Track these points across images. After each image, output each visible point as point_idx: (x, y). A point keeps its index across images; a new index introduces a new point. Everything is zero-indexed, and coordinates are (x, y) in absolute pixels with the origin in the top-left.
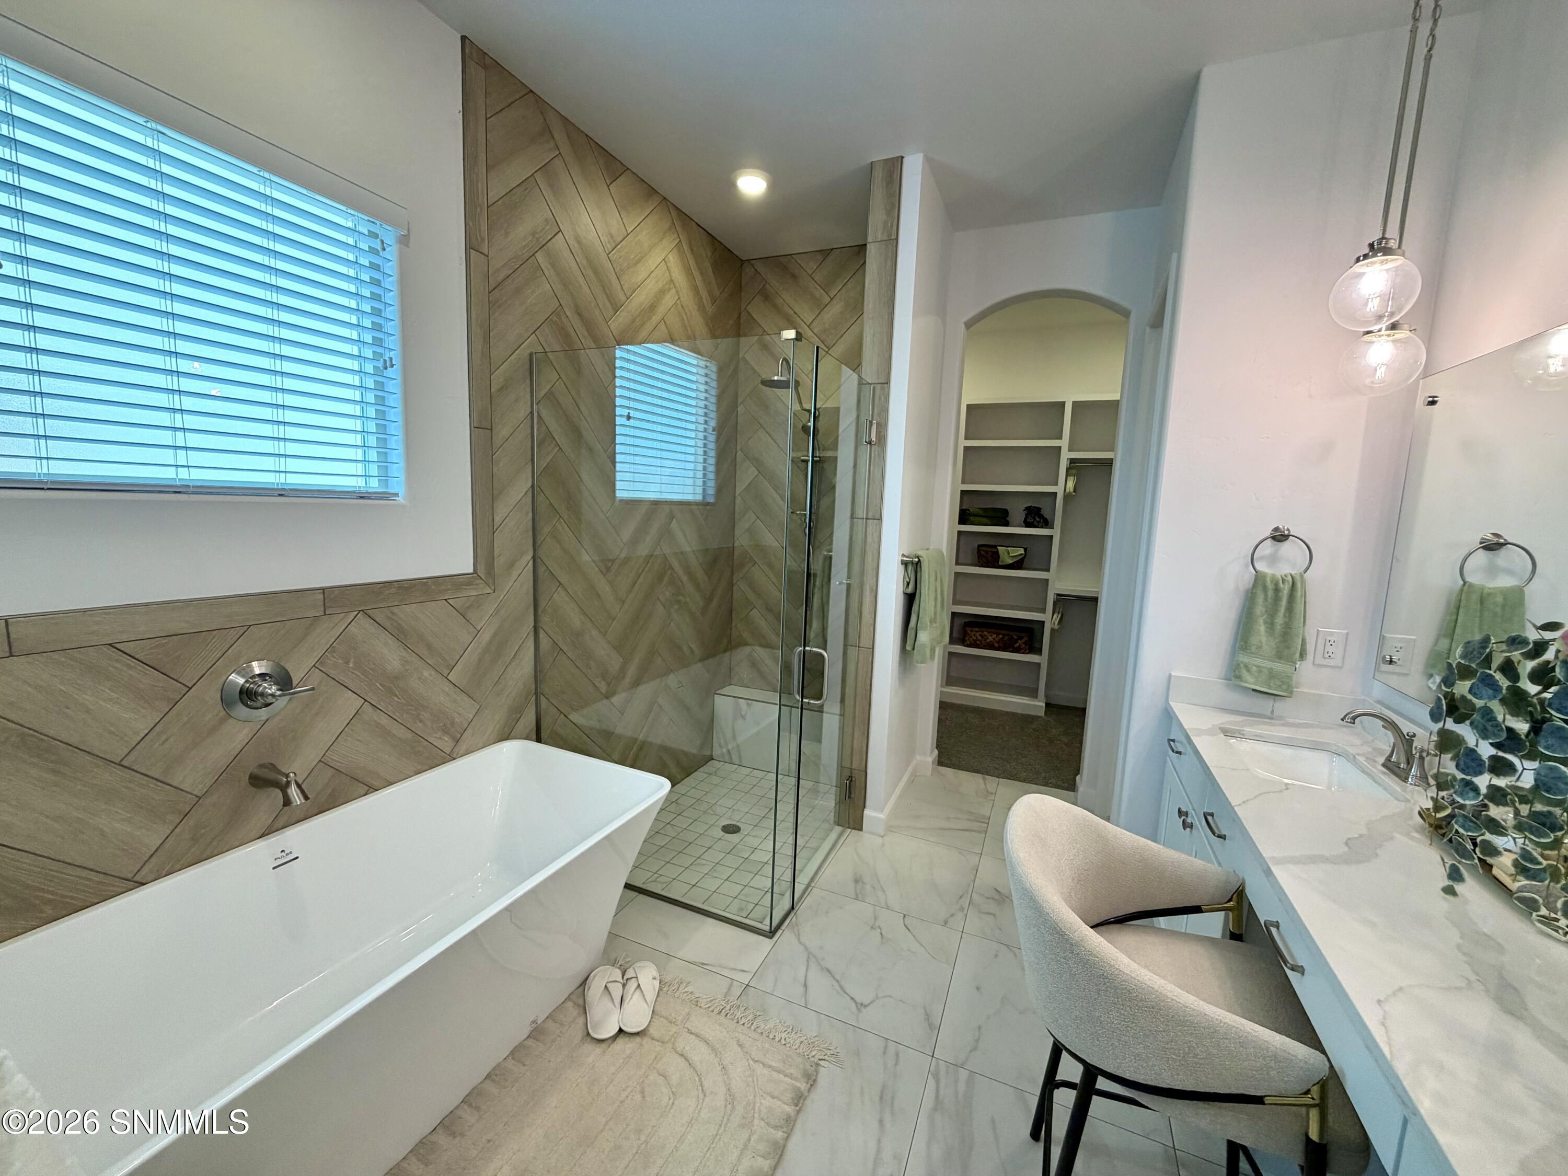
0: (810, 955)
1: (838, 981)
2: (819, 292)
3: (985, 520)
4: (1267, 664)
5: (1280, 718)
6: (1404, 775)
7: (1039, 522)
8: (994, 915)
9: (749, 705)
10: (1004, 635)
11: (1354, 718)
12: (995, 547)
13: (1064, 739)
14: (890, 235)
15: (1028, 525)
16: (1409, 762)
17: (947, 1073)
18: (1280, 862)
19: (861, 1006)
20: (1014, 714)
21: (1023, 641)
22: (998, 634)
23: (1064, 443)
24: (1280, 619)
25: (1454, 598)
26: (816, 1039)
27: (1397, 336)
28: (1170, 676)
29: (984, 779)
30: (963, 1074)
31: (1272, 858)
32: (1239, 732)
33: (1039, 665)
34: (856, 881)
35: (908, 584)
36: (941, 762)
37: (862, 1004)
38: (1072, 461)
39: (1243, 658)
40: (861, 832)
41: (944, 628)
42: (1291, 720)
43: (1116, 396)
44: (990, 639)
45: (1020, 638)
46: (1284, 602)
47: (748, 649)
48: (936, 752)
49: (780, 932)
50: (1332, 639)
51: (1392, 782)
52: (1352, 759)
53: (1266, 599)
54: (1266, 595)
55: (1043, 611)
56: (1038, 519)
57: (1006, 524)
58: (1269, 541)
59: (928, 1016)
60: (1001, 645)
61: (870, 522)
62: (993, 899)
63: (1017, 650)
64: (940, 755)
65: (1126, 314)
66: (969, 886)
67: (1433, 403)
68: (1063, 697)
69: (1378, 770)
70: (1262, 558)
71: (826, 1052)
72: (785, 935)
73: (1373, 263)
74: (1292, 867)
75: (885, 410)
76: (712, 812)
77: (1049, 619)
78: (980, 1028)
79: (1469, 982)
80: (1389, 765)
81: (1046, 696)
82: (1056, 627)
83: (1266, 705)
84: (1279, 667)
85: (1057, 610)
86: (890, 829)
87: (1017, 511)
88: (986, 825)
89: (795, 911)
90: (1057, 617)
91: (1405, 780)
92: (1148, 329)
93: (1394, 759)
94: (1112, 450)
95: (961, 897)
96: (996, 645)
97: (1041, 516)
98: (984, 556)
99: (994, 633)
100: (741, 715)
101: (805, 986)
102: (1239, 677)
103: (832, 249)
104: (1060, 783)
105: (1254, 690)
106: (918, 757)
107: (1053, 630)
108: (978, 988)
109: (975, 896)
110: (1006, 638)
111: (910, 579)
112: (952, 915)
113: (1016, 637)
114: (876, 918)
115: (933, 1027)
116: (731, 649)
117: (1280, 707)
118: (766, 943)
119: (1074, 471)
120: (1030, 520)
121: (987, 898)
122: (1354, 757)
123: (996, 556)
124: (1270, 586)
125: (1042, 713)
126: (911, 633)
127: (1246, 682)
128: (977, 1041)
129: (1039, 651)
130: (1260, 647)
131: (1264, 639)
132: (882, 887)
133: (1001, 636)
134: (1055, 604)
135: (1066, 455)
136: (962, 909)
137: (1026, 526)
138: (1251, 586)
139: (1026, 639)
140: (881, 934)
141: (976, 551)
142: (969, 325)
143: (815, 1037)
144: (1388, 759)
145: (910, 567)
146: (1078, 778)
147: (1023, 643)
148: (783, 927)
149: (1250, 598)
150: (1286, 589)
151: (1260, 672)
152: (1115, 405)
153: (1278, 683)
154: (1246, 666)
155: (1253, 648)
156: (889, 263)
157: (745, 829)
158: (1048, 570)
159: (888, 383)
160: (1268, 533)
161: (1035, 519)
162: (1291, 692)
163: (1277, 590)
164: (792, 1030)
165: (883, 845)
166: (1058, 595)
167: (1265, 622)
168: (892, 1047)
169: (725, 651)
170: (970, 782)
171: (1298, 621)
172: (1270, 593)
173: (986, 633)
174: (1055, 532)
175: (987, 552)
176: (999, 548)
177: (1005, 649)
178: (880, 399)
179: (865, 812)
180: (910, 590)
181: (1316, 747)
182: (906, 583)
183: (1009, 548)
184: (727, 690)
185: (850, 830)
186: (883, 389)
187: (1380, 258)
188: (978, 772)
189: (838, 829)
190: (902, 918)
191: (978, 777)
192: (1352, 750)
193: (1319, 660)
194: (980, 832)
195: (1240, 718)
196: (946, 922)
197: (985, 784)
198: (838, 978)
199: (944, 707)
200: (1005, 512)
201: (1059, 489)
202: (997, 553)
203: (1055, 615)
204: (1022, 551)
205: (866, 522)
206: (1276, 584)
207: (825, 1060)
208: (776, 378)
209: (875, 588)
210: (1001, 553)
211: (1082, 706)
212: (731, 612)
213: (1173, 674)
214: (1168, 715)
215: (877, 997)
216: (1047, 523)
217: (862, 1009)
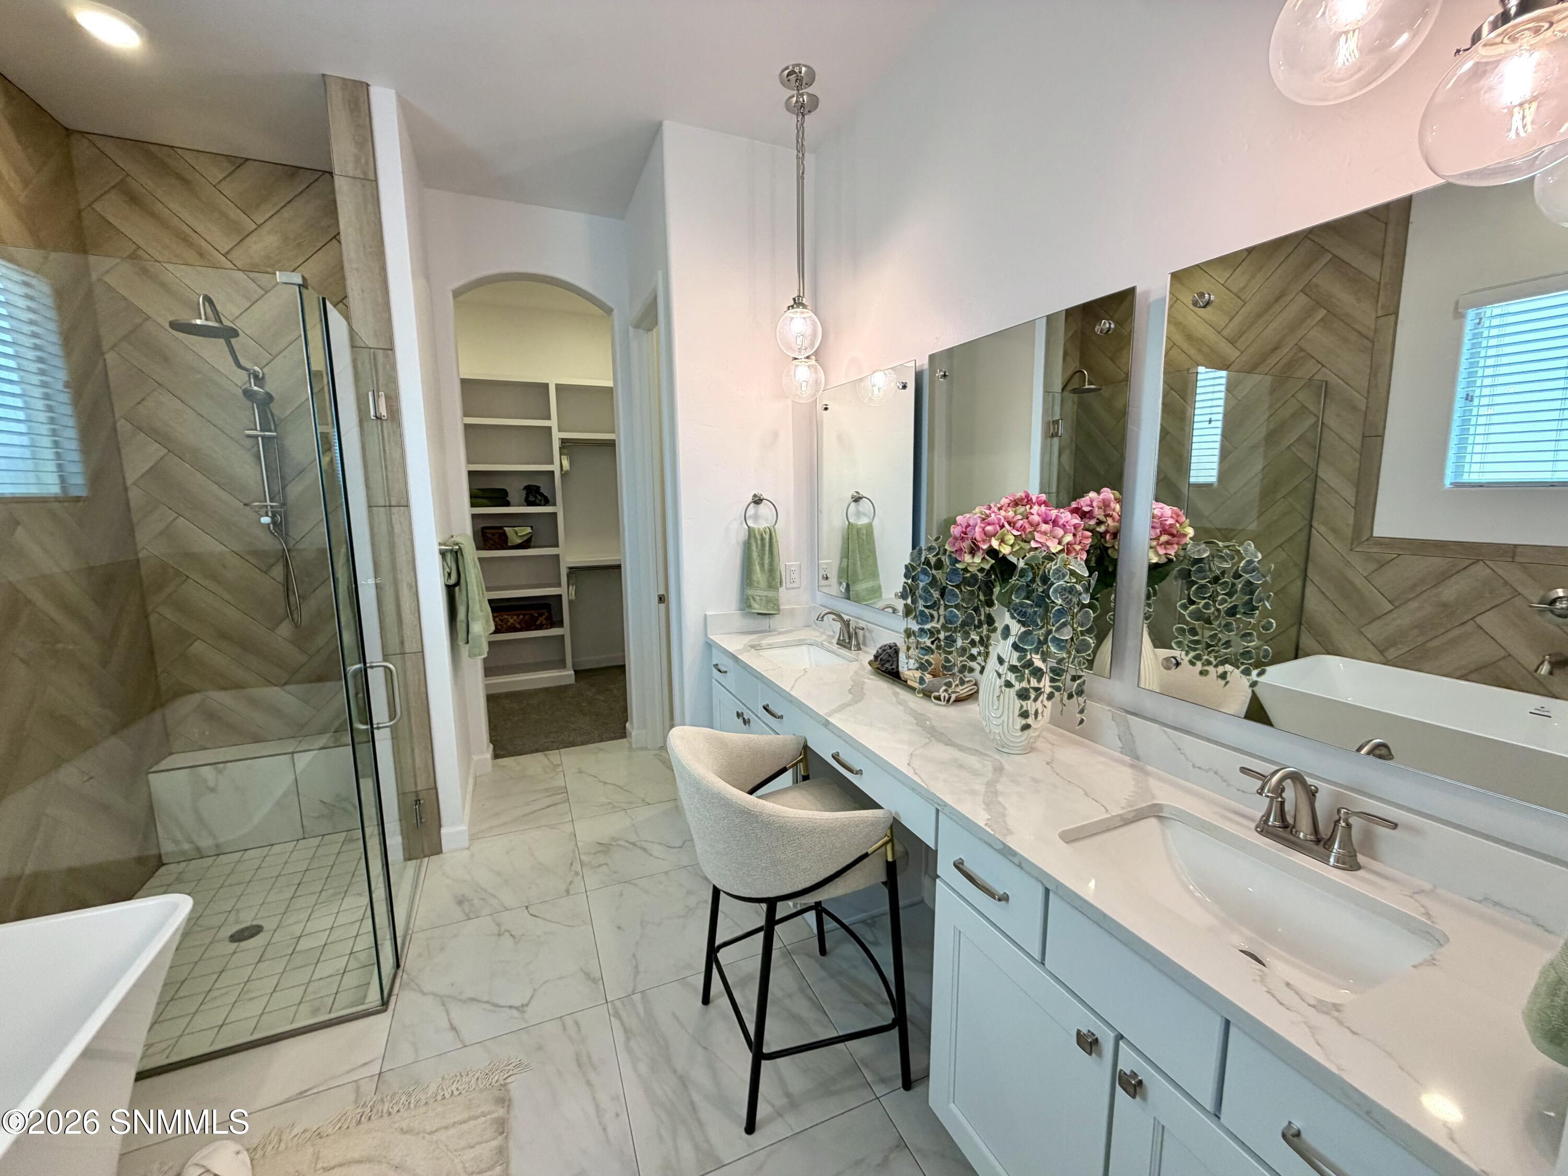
0: (444, 1001)
1: (488, 1002)
2: (235, 214)
3: (484, 501)
4: (765, 593)
5: (774, 630)
6: (849, 646)
7: (541, 500)
8: (606, 864)
9: (220, 772)
10: (524, 615)
11: (823, 617)
12: (501, 528)
13: (601, 698)
14: (365, 173)
15: (530, 503)
16: (850, 638)
17: (624, 1006)
18: (830, 715)
19: (521, 1009)
20: (547, 689)
21: (544, 617)
22: (518, 616)
23: (553, 423)
24: (767, 561)
25: (846, 530)
26: (492, 1065)
27: (809, 363)
28: (705, 615)
29: (546, 755)
30: (637, 997)
31: (826, 714)
32: (759, 645)
33: (563, 636)
34: (460, 903)
35: (449, 574)
36: (496, 756)
37: (523, 1005)
38: (564, 441)
39: (750, 592)
40: (441, 855)
41: (488, 616)
42: (780, 630)
43: (610, 384)
44: (511, 621)
45: (541, 615)
46: (767, 548)
47: (196, 699)
48: (491, 746)
49: (393, 999)
50: (793, 569)
51: (843, 652)
52: (822, 646)
53: (757, 547)
54: (757, 544)
55: (559, 585)
56: (540, 498)
57: (507, 504)
58: (752, 504)
59: (588, 975)
60: (523, 625)
61: (394, 510)
62: (600, 852)
63: (540, 627)
64: (494, 750)
65: (609, 311)
66: (574, 851)
67: (826, 409)
68: (591, 660)
69: (835, 647)
70: (750, 517)
71: (508, 1068)
72: (403, 1000)
73: (796, 312)
74: (836, 715)
75: (392, 380)
76: (199, 929)
77: (564, 591)
78: (634, 956)
79: (929, 738)
80: (841, 643)
81: (573, 667)
82: (573, 597)
83: (765, 622)
84: (771, 594)
85: (571, 582)
86: (473, 838)
87: (515, 491)
88: (566, 794)
89: (401, 968)
90: (572, 590)
91: (850, 649)
92: (631, 329)
93: (841, 638)
94: (613, 432)
95: (572, 864)
96: (518, 626)
97: (542, 495)
98: (491, 539)
99: (514, 615)
100: (208, 787)
101: (453, 1028)
102: (750, 606)
103: (247, 160)
104: (612, 735)
105: (759, 614)
106: (475, 757)
107: (570, 602)
108: (619, 928)
109: (584, 858)
110: (527, 617)
111: (451, 569)
112: (571, 883)
113: (536, 615)
114: (499, 925)
115: (594, 980)
116: (162, 705)
117: (775, 622)
118: (382, 1021)
119: (565, 451)
120: (532, 499)
121: (595, 854)
122: (822, 644)
123: (504, 537)
124: (759, 537)
125: (572, 681)
126: (461, 627)
127: (754, 609)
128: (636, 967)
129: (560, 624)
130: (758, 582)
131: (759, 575)
132: (491, 894)
133: (521, 617)
134: (569, 576)
135: (557, 436)
136: (577, 874)
137: (528, 505)
138: (747, 537)
139: (546, 614)
140: (512, 935)
141: (480, 534)
142: (457, 293)
143: (489, 1064)
144: (839, 639)
145: (449, 557)
146: (627, 725)
147: (545, 619)
148: (395, 991)
149: (747, 546)
150: (767, 537)
151: (761, 600)
152: (609, 391)
153: (772, 605)
154: (753, 598)
155: (755, 584)
156: (370, 207)
157: (268, 925)
158: (557, 545)
159: (392, 349)
160: (750, 499)
161: (536, 497)
162: (779, 610)
163: (762, 539)
164: (461, 1075)
165: (472, 856)
166: (570, 568)
167: (759, 563)
168: (569, 1021)
169: (153, 709)
170: (533, 763)
171: (776, 559)
172: (759, 542)
173: (506, 617)
174: (558, 509)
175: (493, 534)
176: (506, 529)
177: (528, 628)
178: (384, 368)
179: (442, 831)
180: (453, 580)
181: (800, 643)
182: (447, 574)
183: (516, 528)
184: (167, 763)
185: (427, 859)
186: (387, 356)
187: (800, 309)
188: (537, 751)
189: (413, 863)
190: (526, 911)
191: (539, 755)
192: (819, 640)
193: (789, 585)
194: (564, 802)
195: (754, 636)
196: (568, 891)
197: (549, 759)
198: (486, 999)
199: (492, 699)
200: (504, 493)
201: (555, 468)
202: (504, 534)
203: (571, 587)
204: (529, 530)
205: (390, 510)
206: (762, 535)
207: (510, 1076)
208: (198, 322)
209: (414, 584)
210: (508, 534)
211: (622, 664)
212: (152, 653)
213: (708, 613)
214: (709, 645)
215: (535, 990)
216: (546, 502)
217: (525, 1008)
